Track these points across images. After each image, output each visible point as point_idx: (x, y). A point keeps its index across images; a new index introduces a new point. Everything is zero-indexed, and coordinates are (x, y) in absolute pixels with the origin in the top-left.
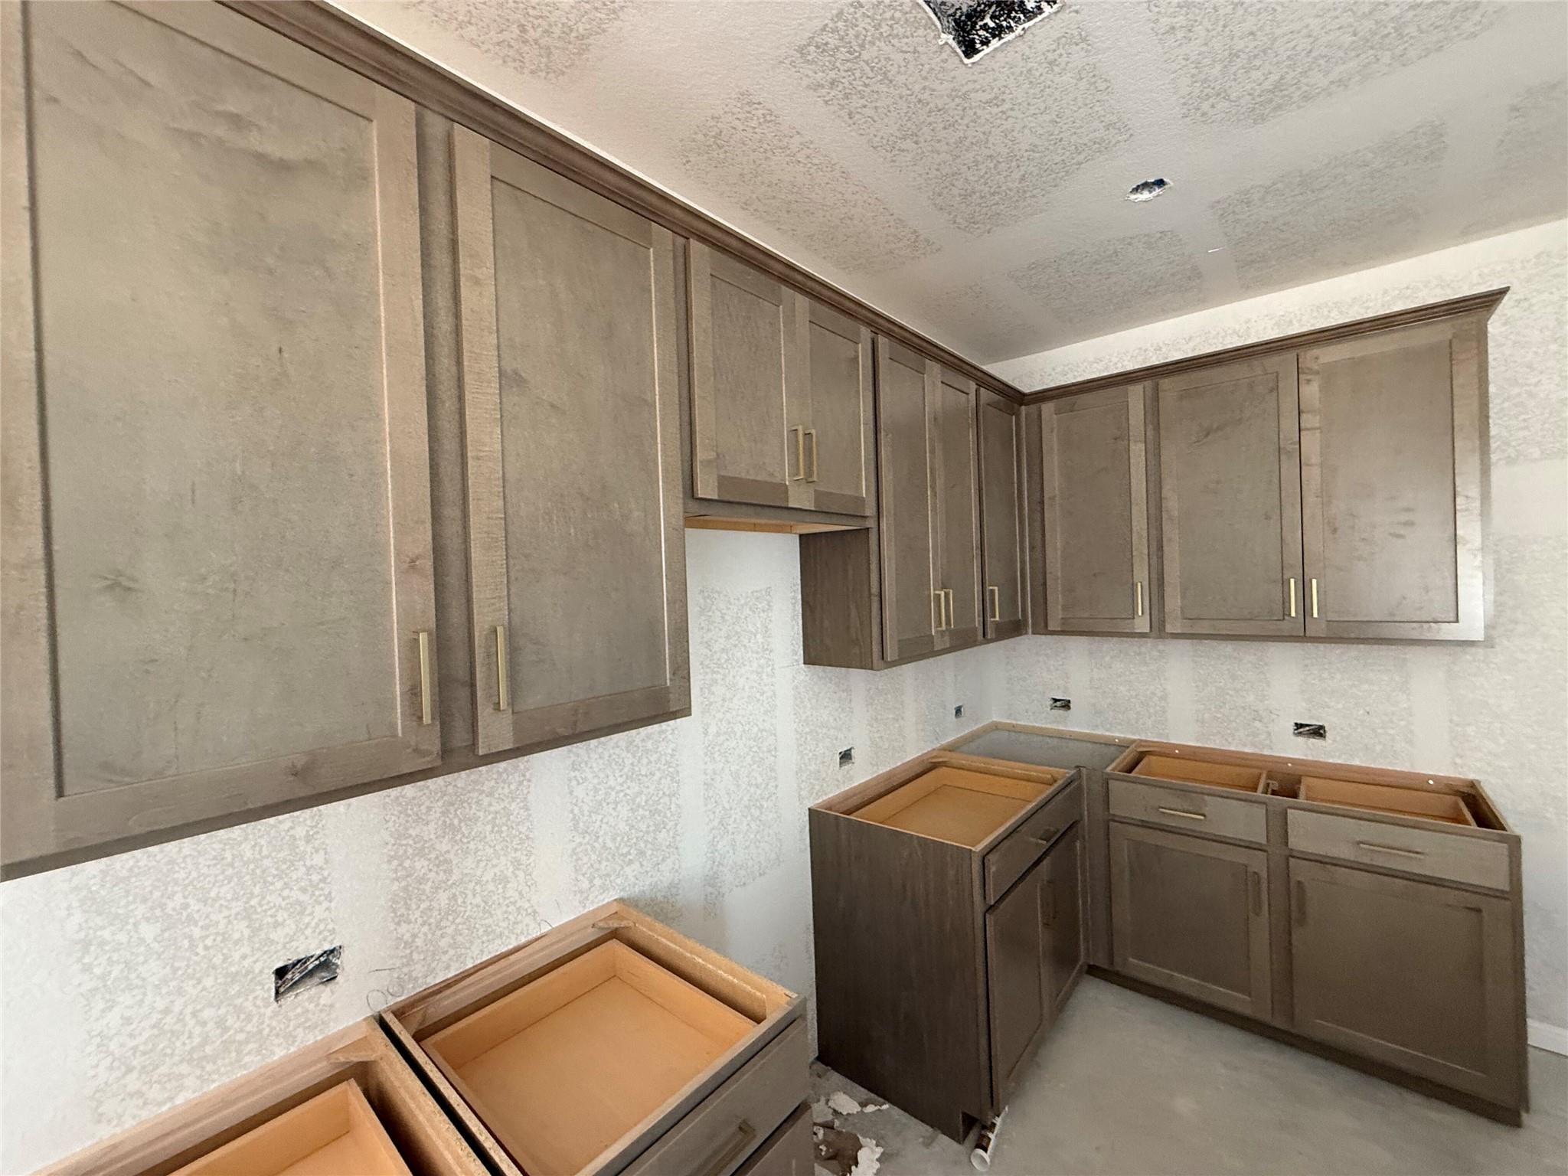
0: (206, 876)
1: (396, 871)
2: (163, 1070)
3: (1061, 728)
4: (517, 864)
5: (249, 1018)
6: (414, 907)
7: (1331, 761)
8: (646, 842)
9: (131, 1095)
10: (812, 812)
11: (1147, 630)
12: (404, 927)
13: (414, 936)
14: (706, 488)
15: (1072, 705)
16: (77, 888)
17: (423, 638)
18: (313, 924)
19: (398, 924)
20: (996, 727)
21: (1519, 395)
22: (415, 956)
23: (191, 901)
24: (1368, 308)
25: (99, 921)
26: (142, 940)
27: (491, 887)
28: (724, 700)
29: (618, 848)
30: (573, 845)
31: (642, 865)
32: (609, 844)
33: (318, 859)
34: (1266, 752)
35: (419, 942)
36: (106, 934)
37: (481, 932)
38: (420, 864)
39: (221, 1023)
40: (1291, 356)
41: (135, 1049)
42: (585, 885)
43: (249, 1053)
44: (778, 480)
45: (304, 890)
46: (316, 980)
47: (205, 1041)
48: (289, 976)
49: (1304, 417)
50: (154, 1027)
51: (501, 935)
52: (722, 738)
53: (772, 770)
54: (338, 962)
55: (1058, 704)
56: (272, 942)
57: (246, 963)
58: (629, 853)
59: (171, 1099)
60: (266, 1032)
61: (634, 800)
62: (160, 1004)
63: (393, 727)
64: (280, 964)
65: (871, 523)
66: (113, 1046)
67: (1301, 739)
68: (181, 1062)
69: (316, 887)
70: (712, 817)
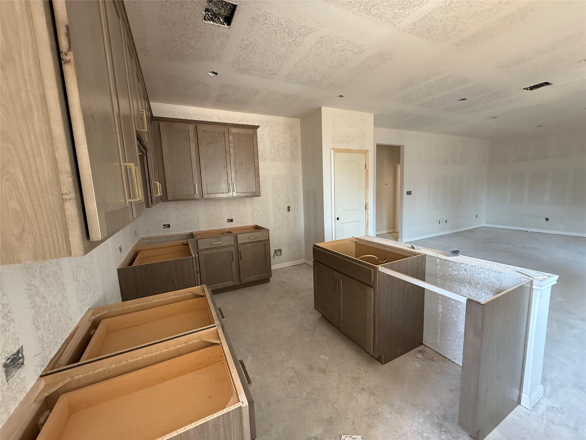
1: (31, 304)
3: (167, 234)
4: (63, 296)
6: (40, 321)
7: (234, 226)
10: (118, 269)
13: (43, 336)
15: (170, 226)
18: (10, 336)
19: (37, 331)
22: (45, 346)
30: (75, 286)
35: (45, 338)
37: (60, 330)
38: (38, 299)
40: (227, 128)
49: (230, 144)
54: (23, 355)
55: (165, 226)
64: (4, 361)
67: (229, 223)
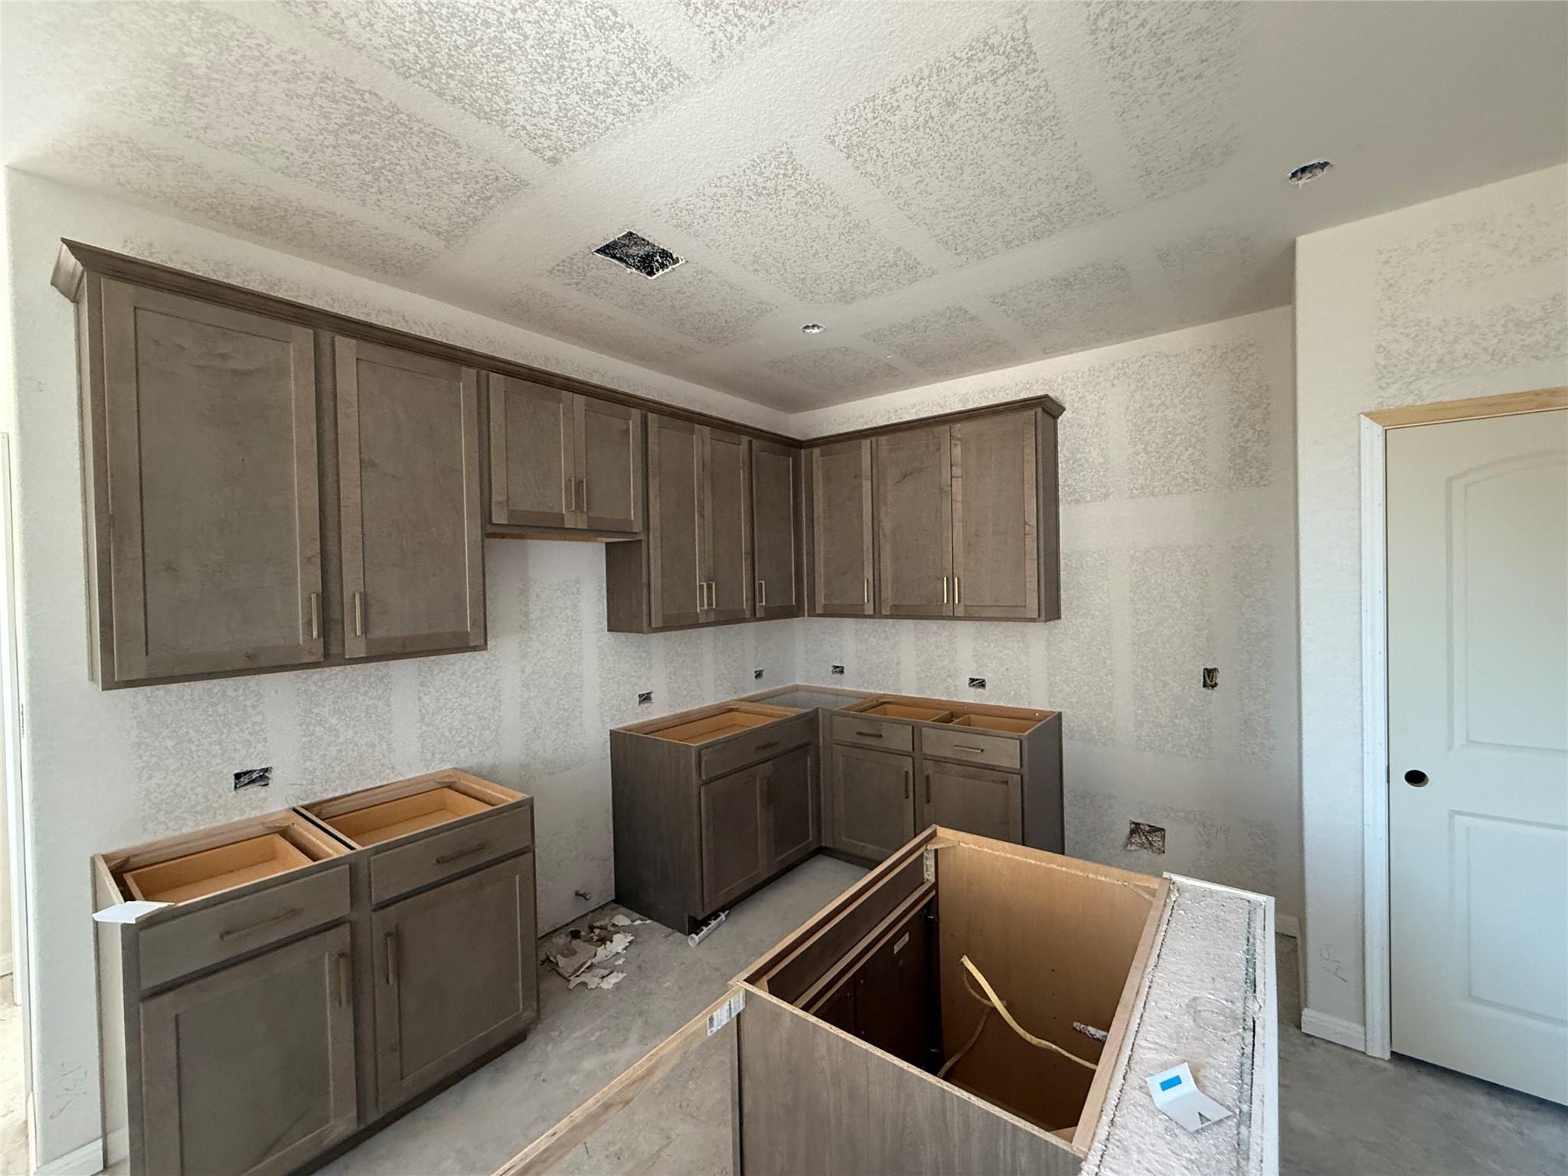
0: (199, 720)
1: (304, 731)
2: (176, 813)
3: (838, 687)
4: (382, 737)
5: (220, 797)
6: (315, 753)
7: (988, 703)
8: (474, 736)
9: (160, 823)
10: (611, 732)
11: (872, 613)
12: (308, 763)
13: (316, 769)
14: (500, 517)
15: (845, 671)
16: (135, 718)
17: (313, 596)
18: (255, 753)
19: (305, 761)
20: (797, 688)
21: (1080, 459)
22: (315, 780)
23: (191, 732)
24: (1007, 394)
25: (146, 735)
26: (166, 748)
27: (364, 748)
28: (538, 651)
29: (453, 737)
30: (419, 731)
31: (471, 751)
32: (447, 733)
33: (259, 718)
34: (954, 699)
35: (318, 773)
36: (148, 741)
37: (357, 773)
38: (319, 730)
39: (205, 797)
40: (947, 427)
41: (163, 800)
42: (429, 756)
43: (220, 815)
44: (556, 510)
45: (250, 734)
46: (257, 784)
47: (197, 803)
48: (242, 780)
49: (954, 468)
50: (172, 791)
51: (371, 777)
52: (536, 676)
53: (578, 700)
54: (270, 776)
55: (836, 670)
56: (233, 759)
57: (220, 767)
58: (461, 741)
59: (180, 829)
60: (229, 805)
61: (465, 708)
62: (175, 781)
63: (298, 640)
64: (237, 771)
65: (642, 537)
66: (152, 796)
67: (972, 689)
68: (184, 812)
69: (257, 733)
70: (526, 726)
